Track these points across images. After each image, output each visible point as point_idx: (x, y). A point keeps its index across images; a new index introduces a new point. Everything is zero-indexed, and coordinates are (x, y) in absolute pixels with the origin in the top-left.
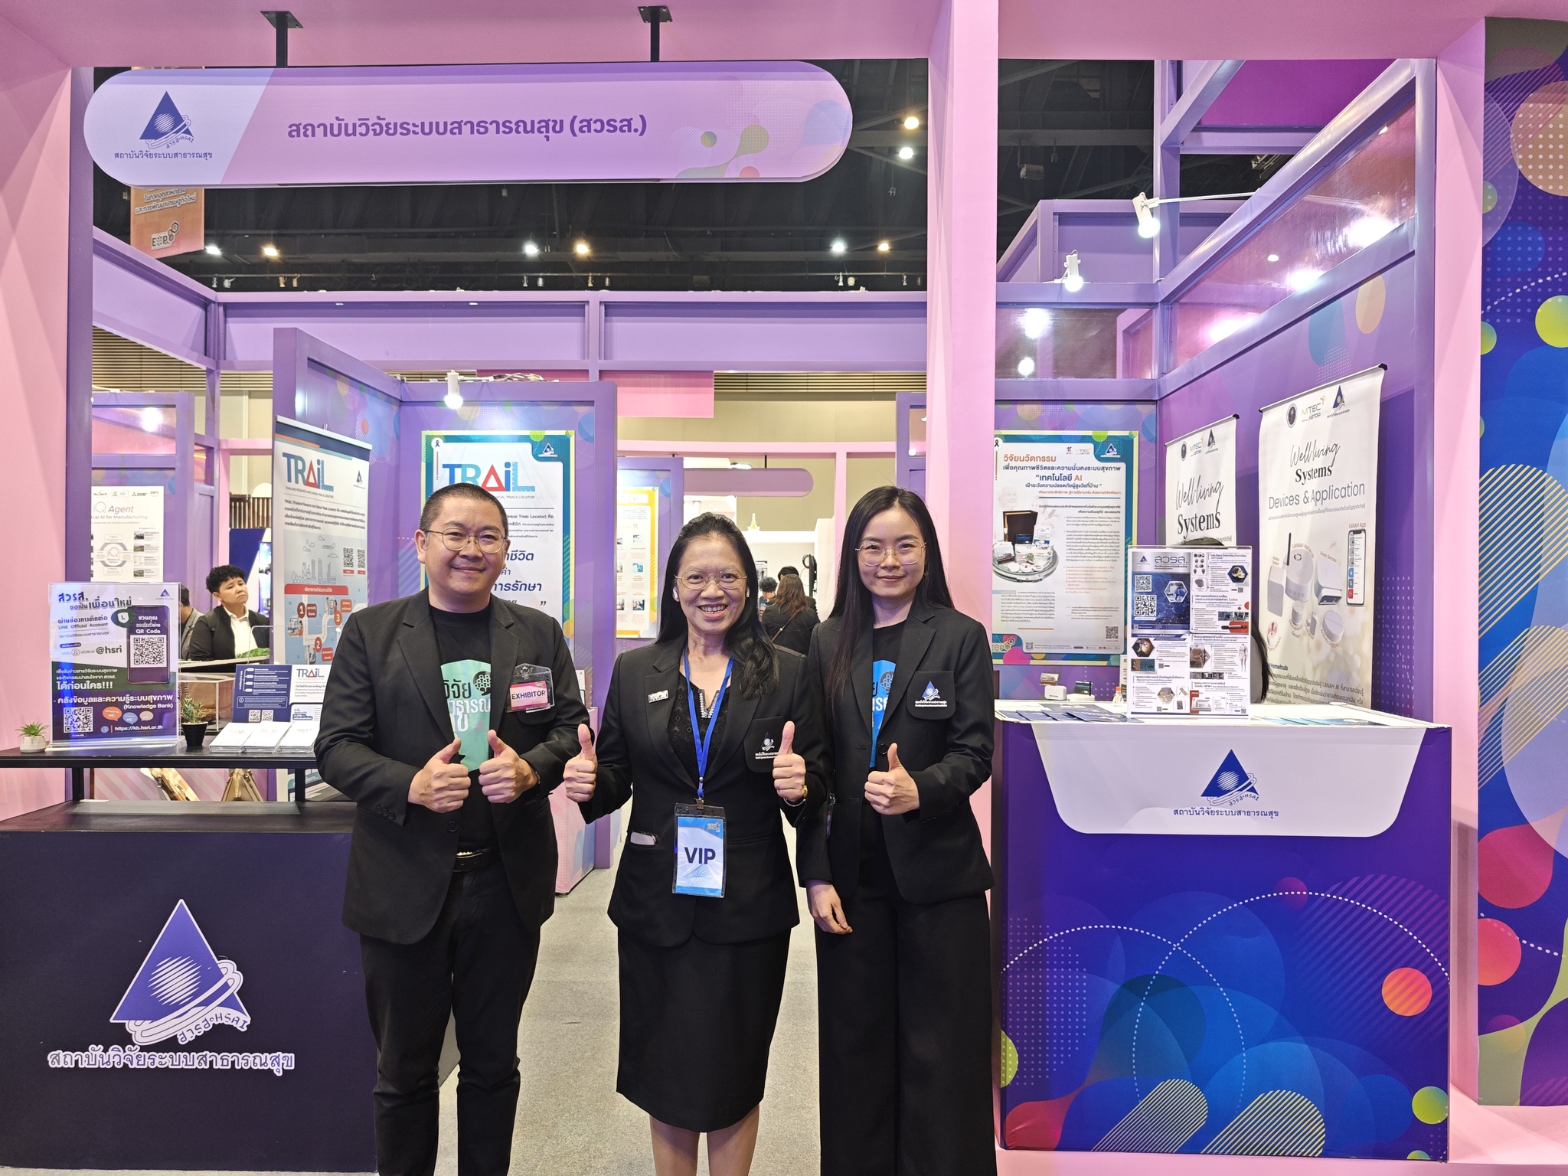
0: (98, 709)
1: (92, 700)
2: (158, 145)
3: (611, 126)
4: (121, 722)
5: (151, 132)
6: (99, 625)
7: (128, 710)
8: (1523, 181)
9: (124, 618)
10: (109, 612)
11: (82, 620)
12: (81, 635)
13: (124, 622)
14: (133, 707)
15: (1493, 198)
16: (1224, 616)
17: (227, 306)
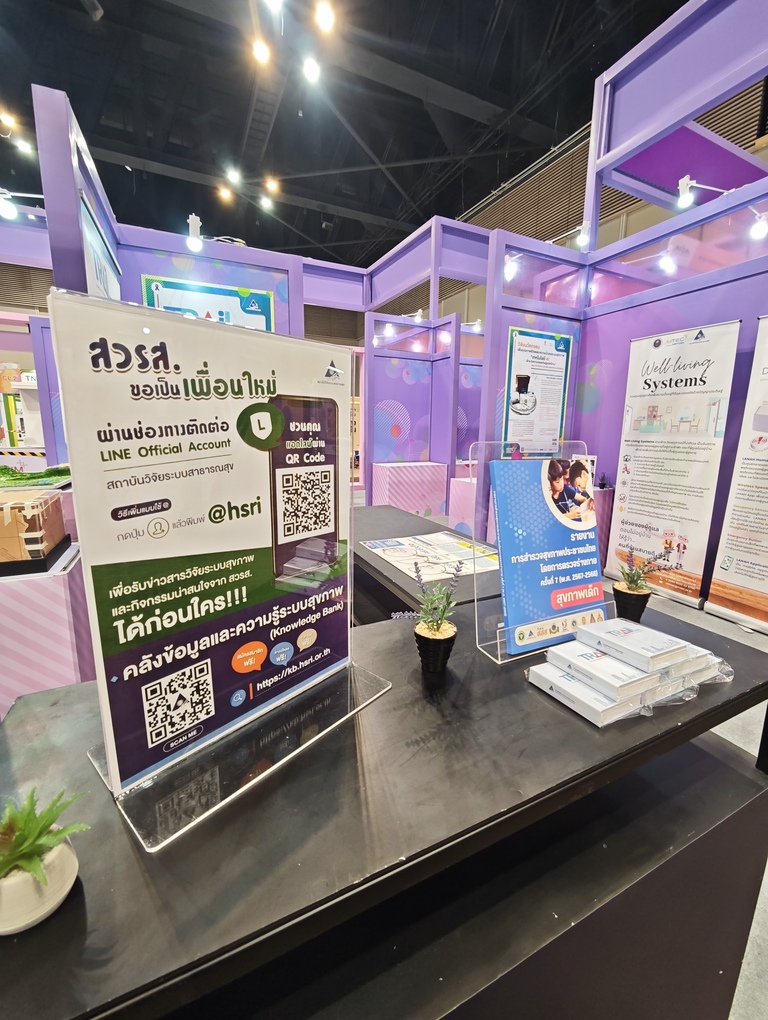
0: (221, 656)
1: (206, 642)
4: (268, 668)
6: (212, 445)
7: (279, 639)
9: (263, 425)
10: (230, 409)
11: (167, 431)
12: (167, 476)
13: (263, 435)
14: (286, 629)
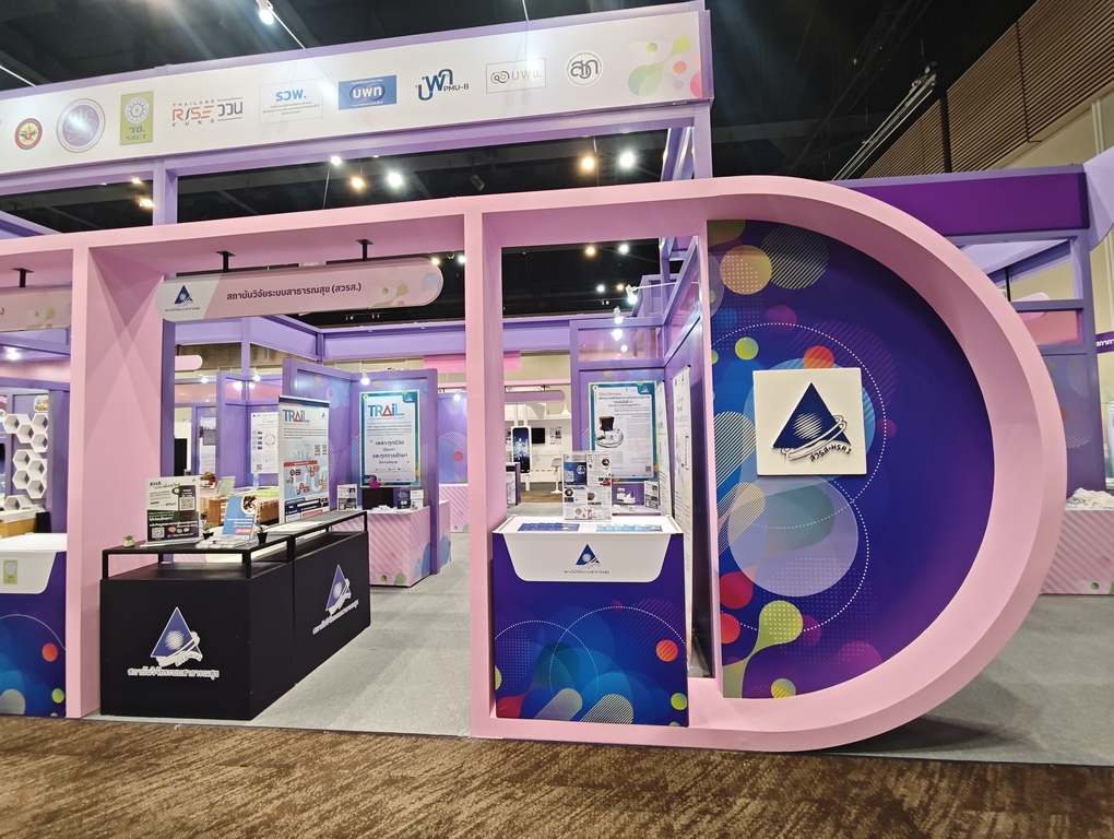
2: (180, 306)
3: (347, 288)
5: (178, 301)
8: (726, 288)
15: (714, 297)
16: (601, 479)
17: (324, 334)
